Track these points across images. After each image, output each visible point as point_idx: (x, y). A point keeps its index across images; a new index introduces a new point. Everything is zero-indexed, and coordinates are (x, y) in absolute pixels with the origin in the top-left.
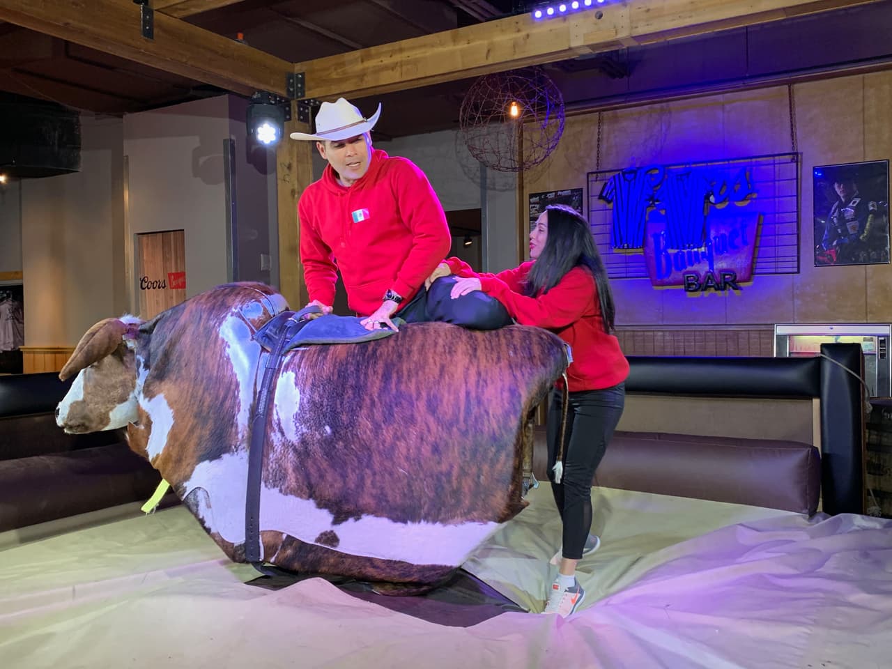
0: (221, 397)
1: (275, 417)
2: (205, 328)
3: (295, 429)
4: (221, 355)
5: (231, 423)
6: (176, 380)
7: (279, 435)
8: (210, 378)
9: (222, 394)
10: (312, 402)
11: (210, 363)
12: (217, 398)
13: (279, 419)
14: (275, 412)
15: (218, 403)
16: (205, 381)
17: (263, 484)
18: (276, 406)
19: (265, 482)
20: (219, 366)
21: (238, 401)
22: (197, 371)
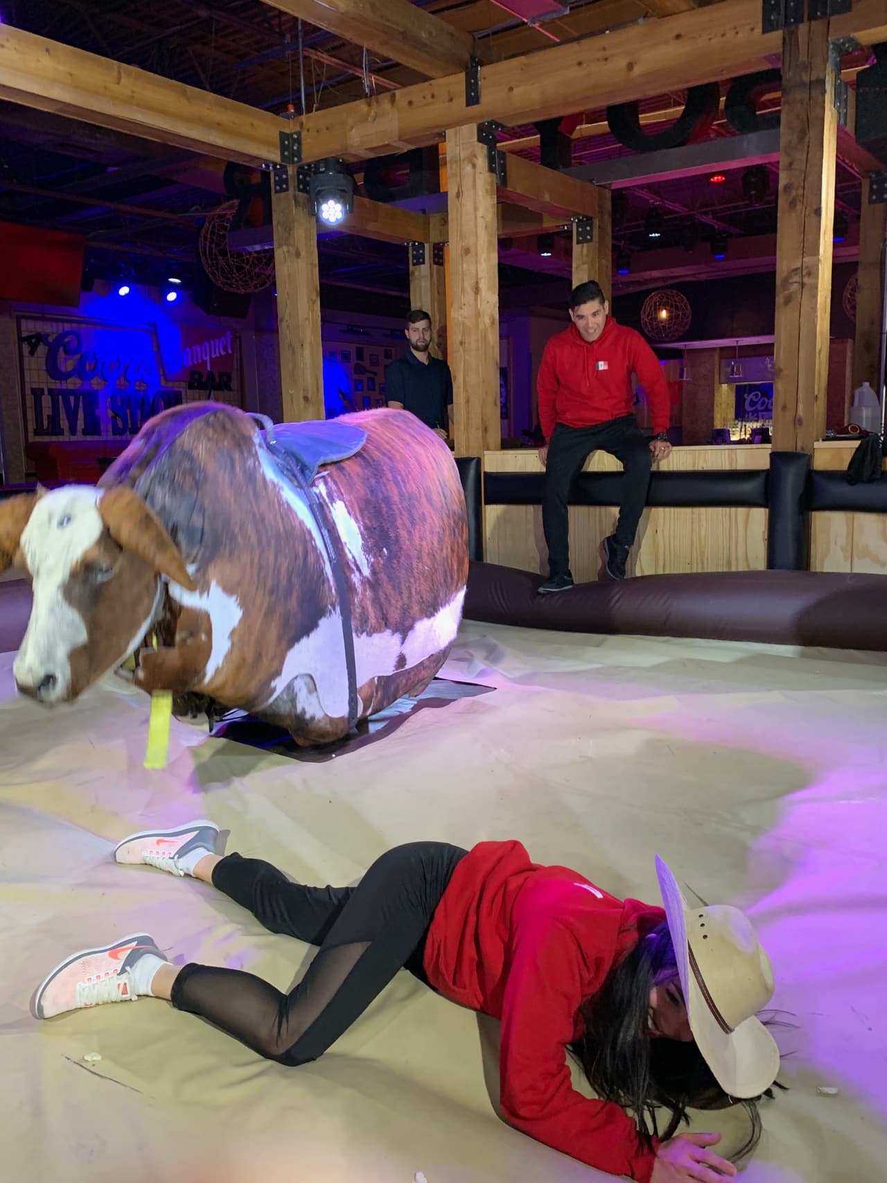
0: (300, 554)
1: (350, 556)
2: (245, 472)
3: (366, 562)
4: (279, 502)
5: (321, 580)
6: (231, 553)
7: (357, 574)
8: (278, 536)
9: (300, 550)
10: (366, 528)
11: (269, 517)
12: (296, 557)
13: (354, 557)
14: (347, 551)
15: (300, 562)
16: (273, 542)
17: (354, 635)
18: (346, 544)
19: (356, 632)
20: (282, 519)
21: (319, 551)
22: (258, 531)
